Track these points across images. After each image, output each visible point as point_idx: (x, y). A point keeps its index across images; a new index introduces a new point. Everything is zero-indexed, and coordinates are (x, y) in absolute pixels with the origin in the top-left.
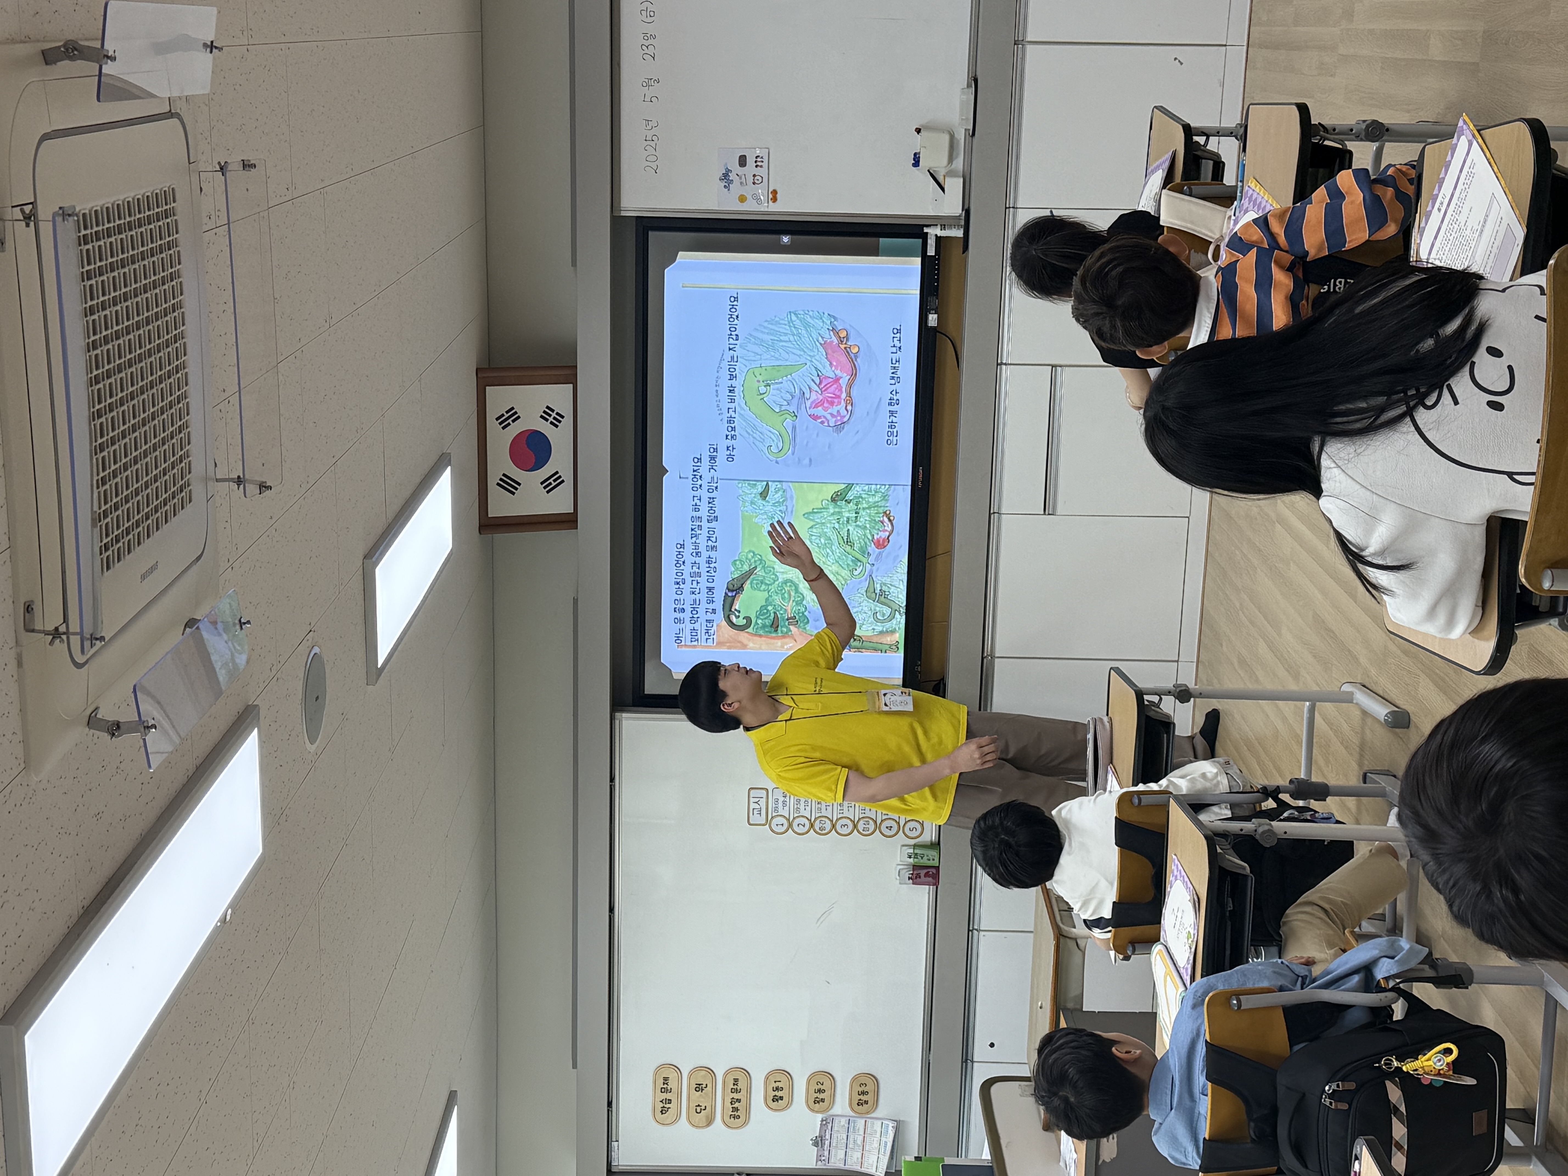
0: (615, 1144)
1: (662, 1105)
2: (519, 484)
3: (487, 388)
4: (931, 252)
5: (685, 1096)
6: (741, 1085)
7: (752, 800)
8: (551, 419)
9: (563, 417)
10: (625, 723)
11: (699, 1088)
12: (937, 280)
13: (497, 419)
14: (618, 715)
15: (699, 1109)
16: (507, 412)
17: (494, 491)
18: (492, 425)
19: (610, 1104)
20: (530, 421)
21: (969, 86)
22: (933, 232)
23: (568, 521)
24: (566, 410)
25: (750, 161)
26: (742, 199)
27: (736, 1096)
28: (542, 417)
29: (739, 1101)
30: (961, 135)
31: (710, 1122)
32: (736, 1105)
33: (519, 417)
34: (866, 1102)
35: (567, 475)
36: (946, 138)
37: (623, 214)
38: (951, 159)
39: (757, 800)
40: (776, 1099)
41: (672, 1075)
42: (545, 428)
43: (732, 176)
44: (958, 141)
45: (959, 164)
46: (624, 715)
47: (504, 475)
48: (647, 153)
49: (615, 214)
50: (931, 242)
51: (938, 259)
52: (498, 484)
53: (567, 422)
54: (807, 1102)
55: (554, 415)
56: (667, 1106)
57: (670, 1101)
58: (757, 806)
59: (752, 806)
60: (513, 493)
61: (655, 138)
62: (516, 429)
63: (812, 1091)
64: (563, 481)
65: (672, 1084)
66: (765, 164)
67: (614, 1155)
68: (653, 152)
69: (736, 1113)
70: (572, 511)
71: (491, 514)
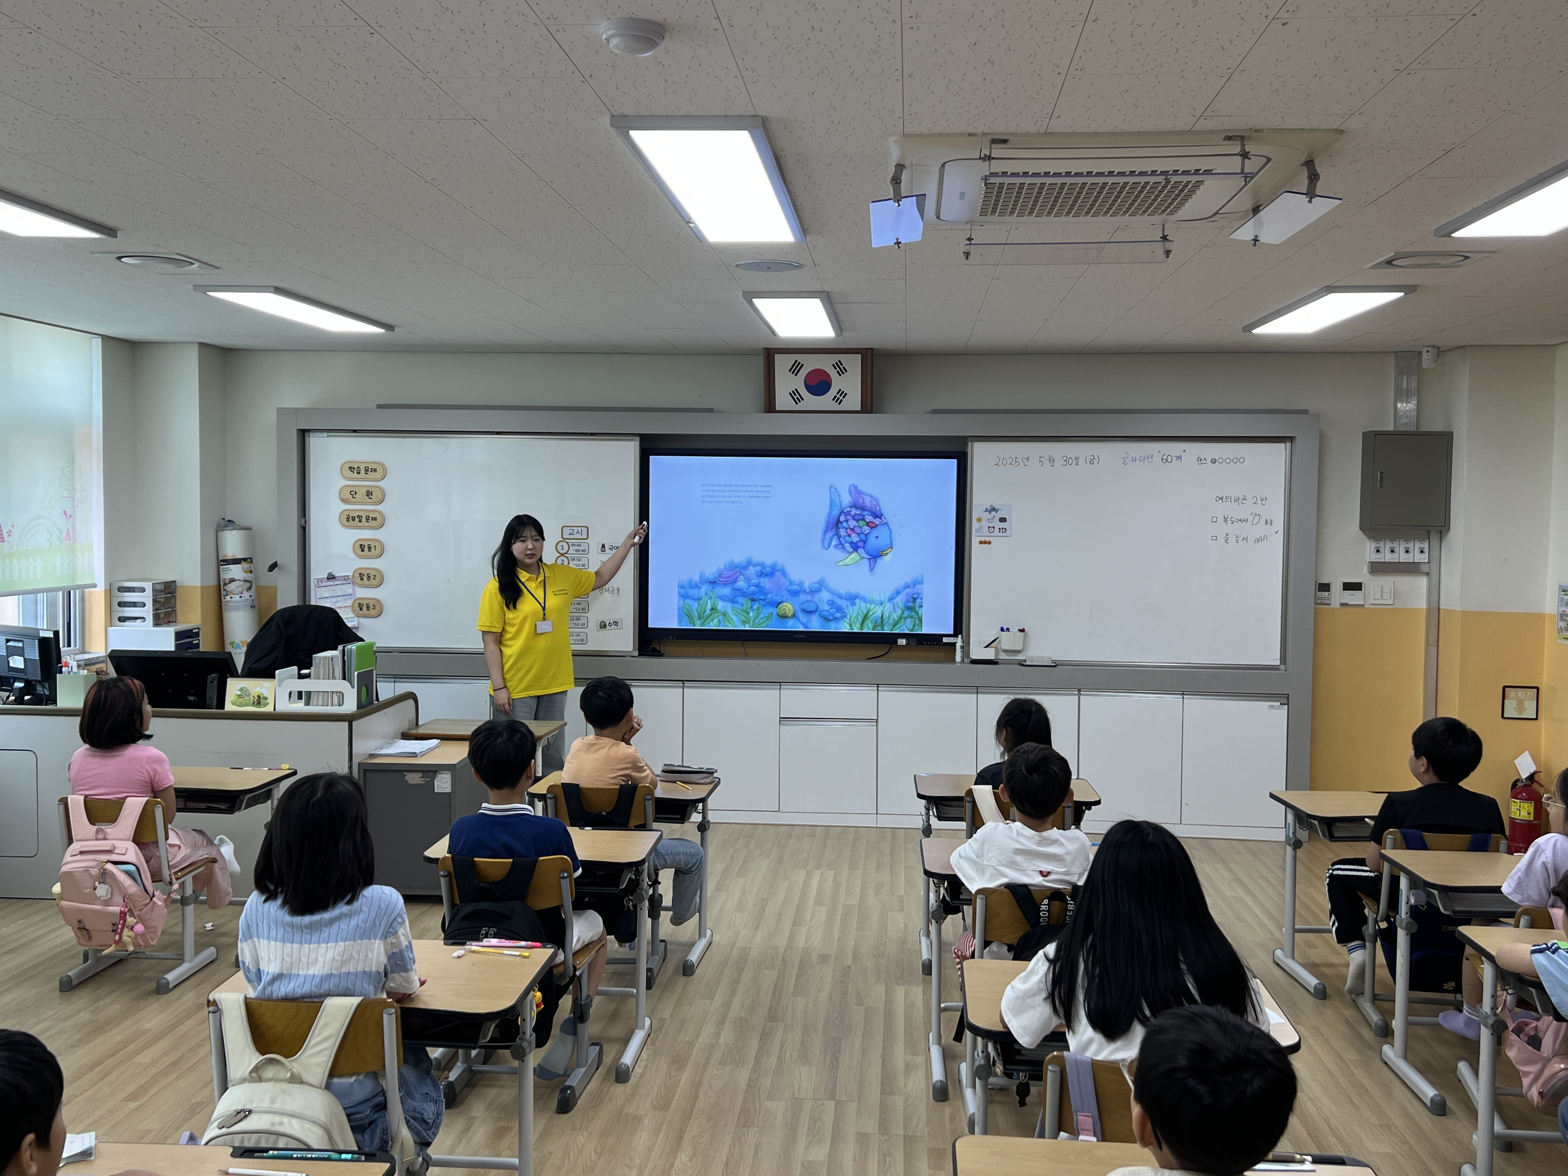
0: (326, 434)
1: (356, 467)
2: (796, 375)
3: (860, 356)
4: (945, 640)
5: (362, 484)
6: (372, 523)
7: (580, 529)
8: (838, 396)
9: (839, 404)
10: (632, 443)
11: (369, 494)
12: (927, 644)
13: (840, 361)
14: (638, 438)
15: (353, 494)
16: (844, 368)
17: (791, 359)
18: (835, 358)
19: (355, 431)
20: (838, 383)
21: (1053, 661)
22: (959, 641)
23: (770, 407)
24: (843, 407)
25: (1003, 525)
26: (979, 520)
28: (840, 390)
29: (360, 521)
30: (1020, 657)
31: (344, 501)
32: (357, 519)
33: (840, 375)
34: (361, 609)
35: (801, 406)
36: (1020, 648)
37: (970, 444)
38: (1005, 651)
39: (580, 532)
40: (362, 548)
41: (378, 475)
42: (833, 392)
43: (993, 513)
44: (1017, 655)
45: (1003, 656)
46: (638, 443)
47: (802, 365)
48: (1008, 459)
49: (969, 439)
50: (951, 640)
51: (940, 645)
52: (796, 361)
54: (360, 568)
55: (841, 398)
56: (355, 471)
57: (359, 473)
58: (575, 532)
59: (576, 529)
60: (790, 371)
61: (1017, 464)
62: (833, 373)
63: (368, 572)
64: (797, 403)
65: (371, 475)
66: (1001, 534)
67: (317, 434)
68: (1009, 463)
69: (351, 520)
70: (777, 409)
71: (776, 356)
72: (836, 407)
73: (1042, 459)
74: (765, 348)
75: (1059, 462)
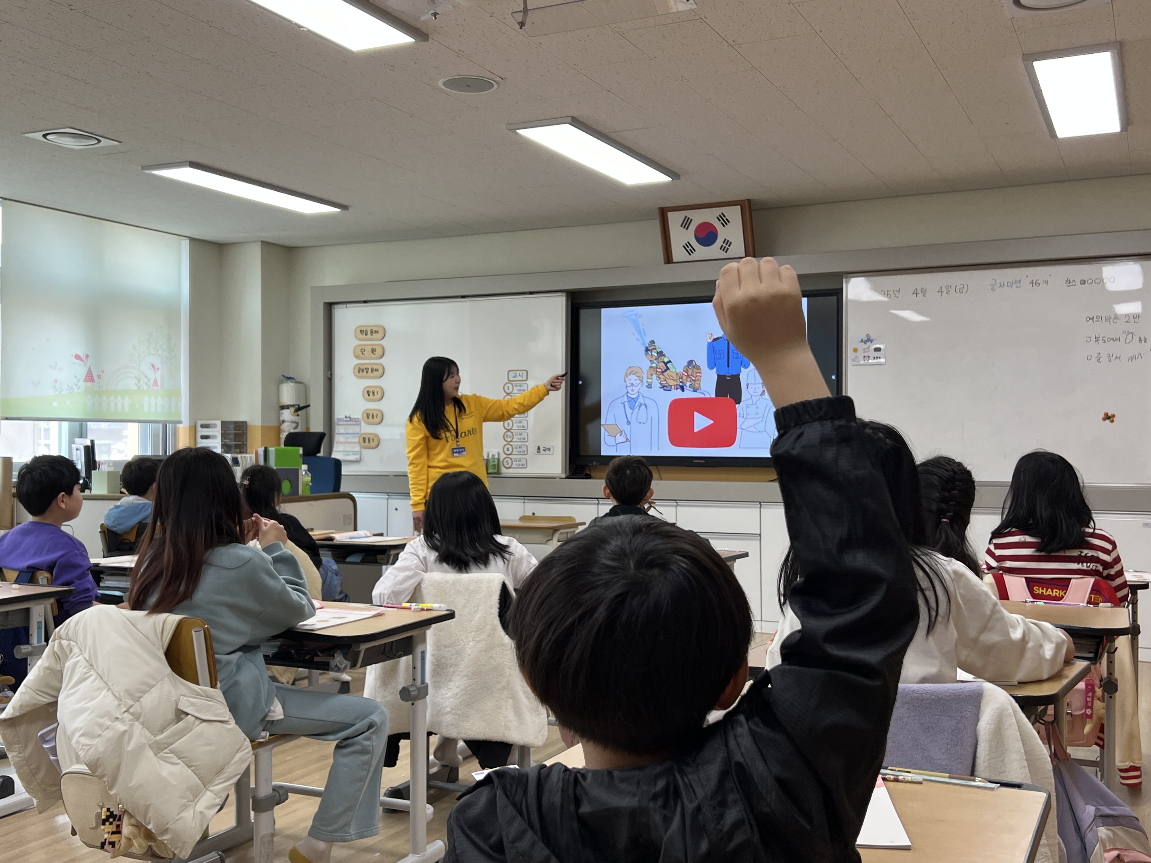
0: (344, 306)
1: (365, 330)
2: (687, 229)
3: (740, 206)
5: (369, 343)
6: (375, 373)
7: (521, 372)
8: (724, 245)
9: (726, 252)
10: (560, 298)
11: (373, 351)
13: (723, 214)
14: (564, 294)
15: (363, 351)
16: (727, 219)
17: (682, 214)
18: (719, 211)
19: (365, 302)
20: (723, 233)
23: (668, 259)
24: (730, 254)
25: (877, 354)
26: (855, 350)
27: (370, 371)
28: (725, 240)
29: (367, 372)
31: (357, 357)
32: (365, 371)
33: (724, 226)
34: (365, 442)
35: (694, 257)
37: (844, 280)
39: (521, 374)
40: (368, 393)
41: (380, 335)
42: (719, 242)
43: (869, 344)
46: (564, 298)
47: (691, 220)
49: (844, 275)
52: (686, 217)
54: (368, 409)
55: (727, 246)
56: (364, 333)
57: (366, 334)
58: (518, 374)
59: (518, 373)
60: (681, 226)
62: (718, 225)
63: (373, 412)
64: (690, 254)
65: (375, 336)
66: (876, 362)
67: (340, 306)
69: (361, 371)
70: (674, 261)
71: (669, 213)
72: (723, 255)
74: (660, 208)
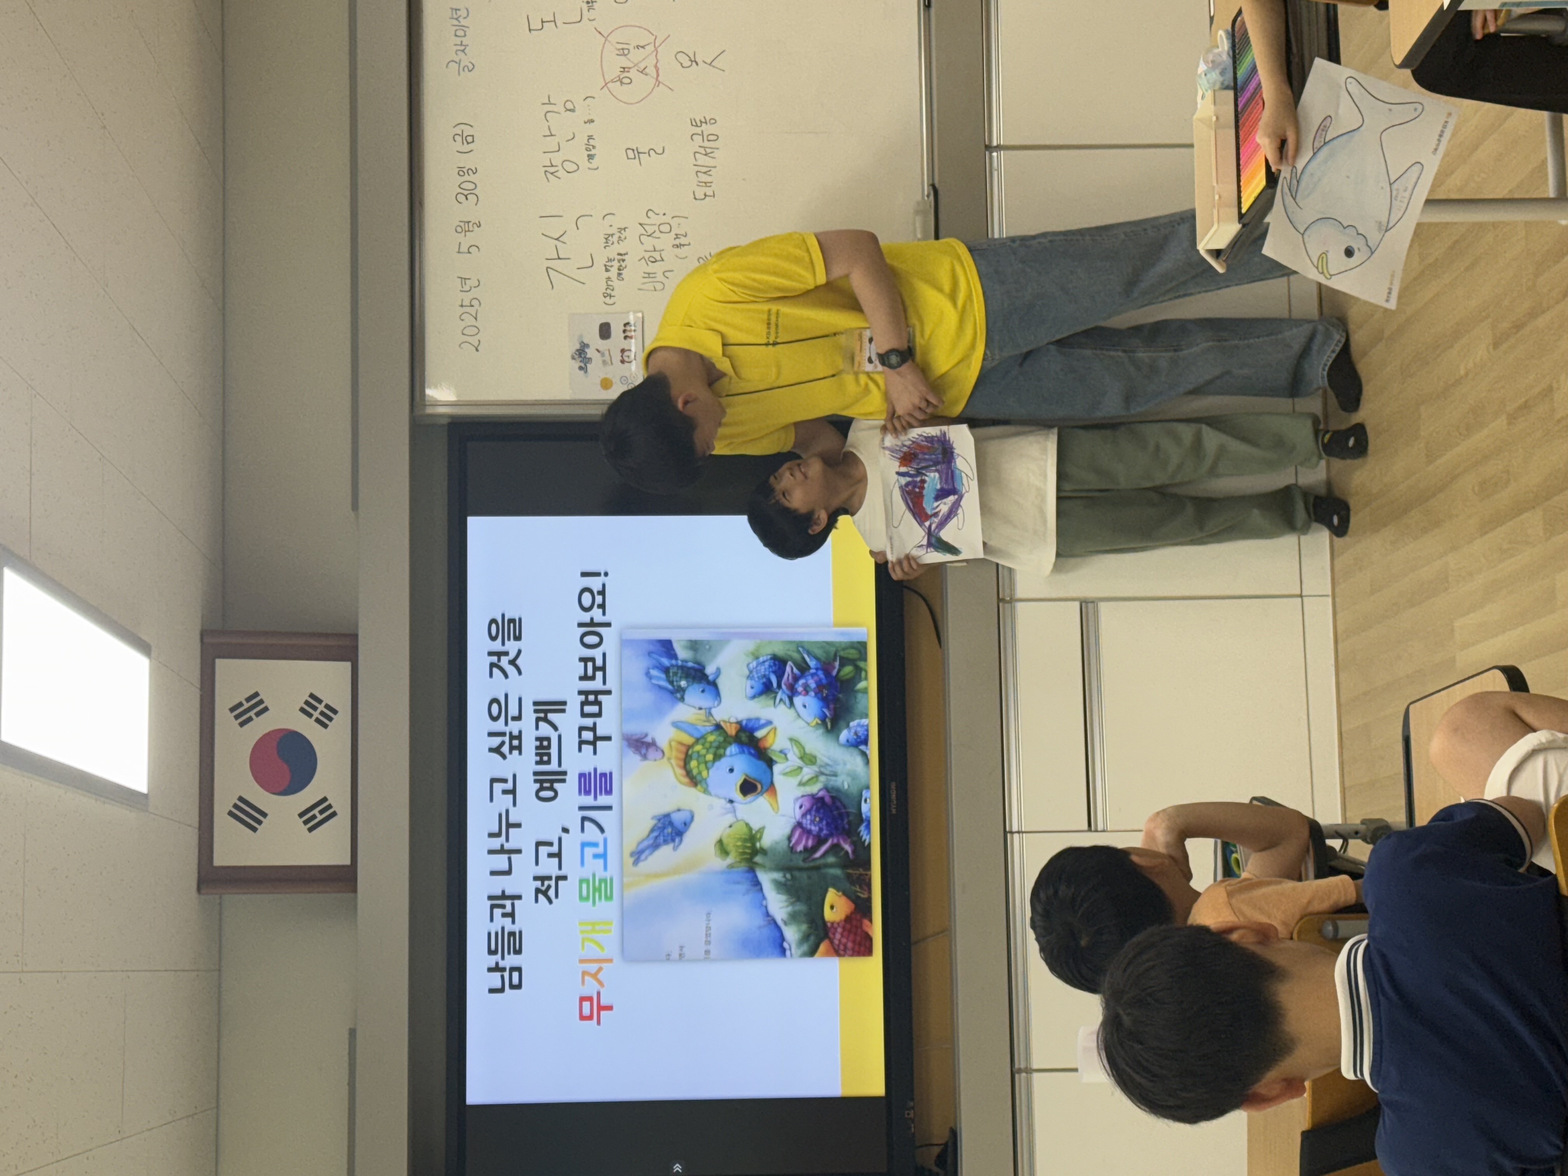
2: (265, 815)
3: (218, 661)
8: (316, 714)
9: (335, 712)
13: (232, 710)
16: (248, 700)
17: (224, 826)
18: (224, 719)
20: (284, 715)
23: (342, 879)
24: (341, 701)
25: (616, 330)
26: (606, 384)
28: (302, 710)
33: (266, 709)
35: (341, 803)
37: (430, 410)
42: (307, 728)
43: (590, 353)
47: (241, 799)
48: (463, 324)
49: (417, 414)
52: (231, 814)
53: (342, 720)
55: (321, 707)
60: (254, 829)
61: (475, 302)
62: (261, 726)
64: (334, 814)
66: (637, 333)
68: (474, 322)
70: (348, 862)
71: (218, 862)
72: (342, 722)
73: (464, 248)
74: (199, 889)
75: (468, 211)
